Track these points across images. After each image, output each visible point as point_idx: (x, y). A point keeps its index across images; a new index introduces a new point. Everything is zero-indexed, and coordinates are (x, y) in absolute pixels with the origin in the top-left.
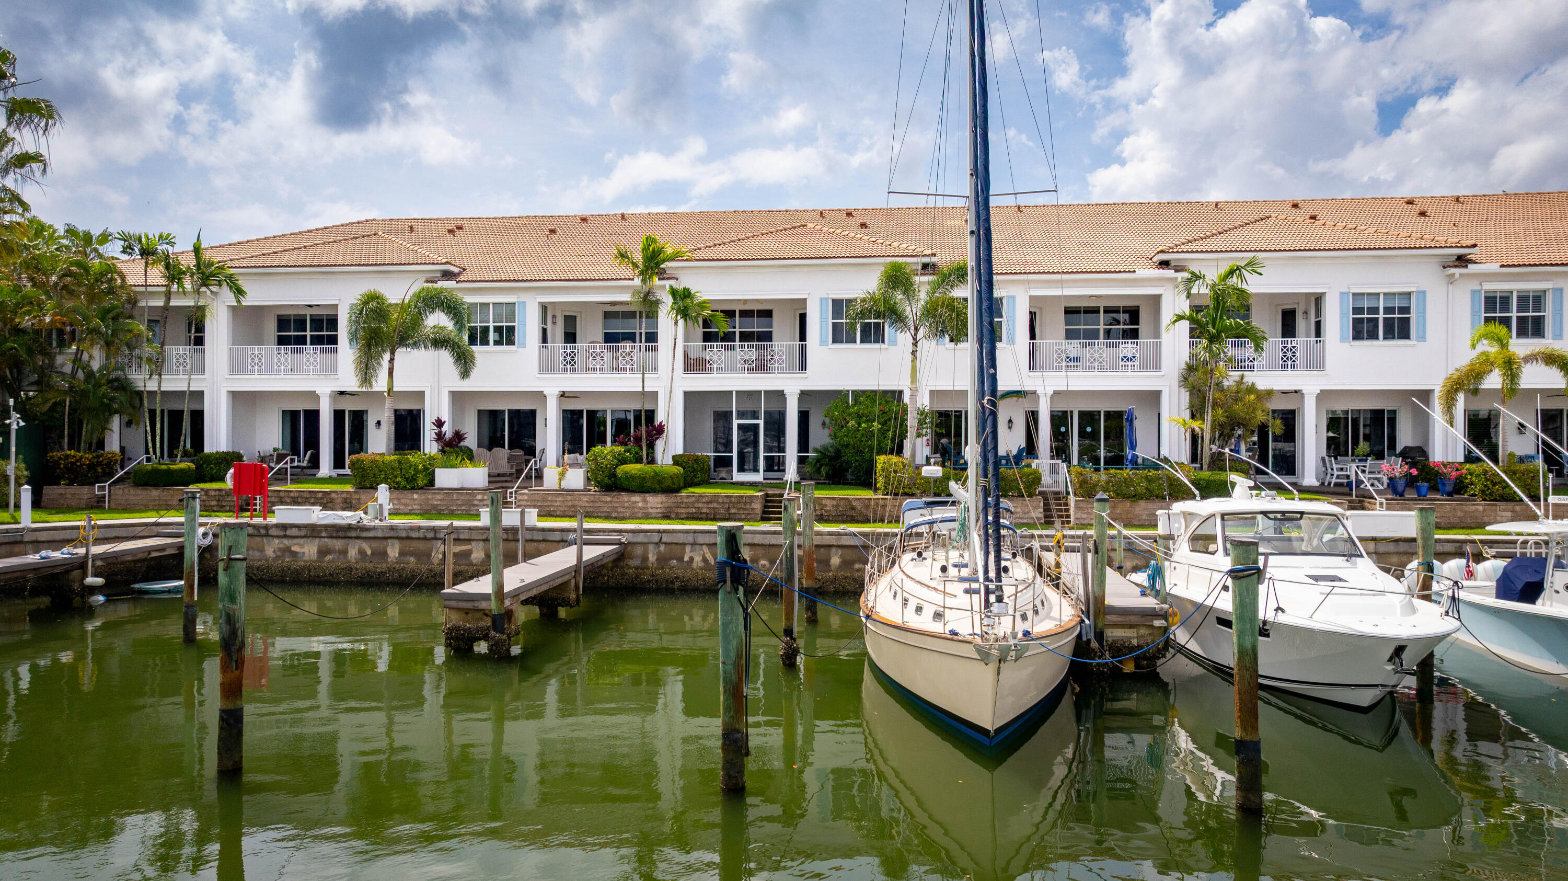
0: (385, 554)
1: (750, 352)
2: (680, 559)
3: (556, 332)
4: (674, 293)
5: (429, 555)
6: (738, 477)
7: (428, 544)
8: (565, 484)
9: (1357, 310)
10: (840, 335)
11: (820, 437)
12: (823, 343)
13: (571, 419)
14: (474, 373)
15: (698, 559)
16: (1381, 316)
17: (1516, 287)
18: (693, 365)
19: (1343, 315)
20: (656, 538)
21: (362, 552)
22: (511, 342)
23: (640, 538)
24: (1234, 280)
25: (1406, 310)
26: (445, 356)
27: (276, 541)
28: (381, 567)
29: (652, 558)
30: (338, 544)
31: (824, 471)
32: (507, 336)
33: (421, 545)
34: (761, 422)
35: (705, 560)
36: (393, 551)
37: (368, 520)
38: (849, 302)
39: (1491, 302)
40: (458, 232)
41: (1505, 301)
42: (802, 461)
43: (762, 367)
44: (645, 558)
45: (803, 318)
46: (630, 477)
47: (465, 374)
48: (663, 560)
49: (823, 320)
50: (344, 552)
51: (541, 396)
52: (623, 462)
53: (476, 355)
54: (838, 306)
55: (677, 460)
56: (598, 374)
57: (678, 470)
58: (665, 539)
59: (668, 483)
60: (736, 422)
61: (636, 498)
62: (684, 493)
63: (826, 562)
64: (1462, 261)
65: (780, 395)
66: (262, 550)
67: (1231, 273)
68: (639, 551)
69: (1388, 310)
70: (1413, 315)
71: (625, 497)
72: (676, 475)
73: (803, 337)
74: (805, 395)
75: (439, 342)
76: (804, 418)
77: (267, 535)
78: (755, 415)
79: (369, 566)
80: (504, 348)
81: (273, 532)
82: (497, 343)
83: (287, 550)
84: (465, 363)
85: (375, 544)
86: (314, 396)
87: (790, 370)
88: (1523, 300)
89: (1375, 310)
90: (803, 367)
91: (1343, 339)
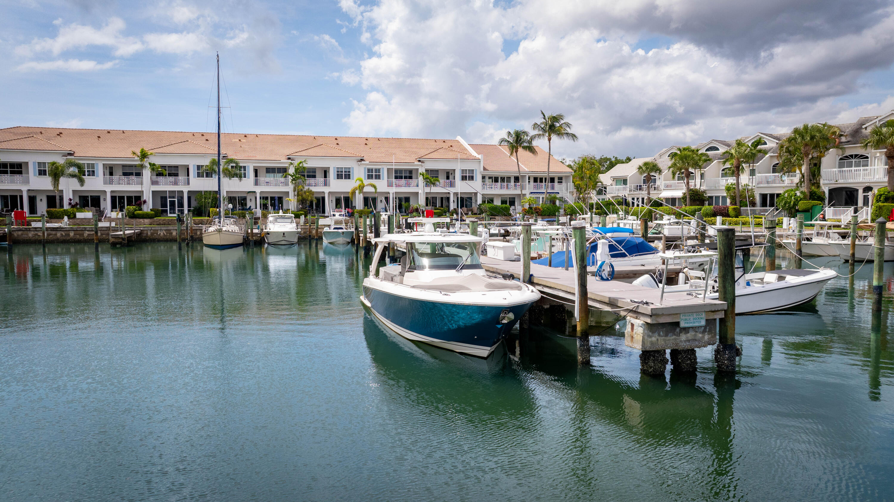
0: (69, 235)
1: (172, 179)
2: (157, 234)
3: (108, 172)
4: (150, 164)
5: (83, 235)
6: (169, 215)
7: (83, 232)
8: (118, 217)
9: (338, 172)
10: (199, 175)
11: (194, 204)
12: (194, 177)
13: (113, 198)
14: (85, 184)
15: (162, 234)
16: (344, 173)
17: (374, 167)
18: (154, 183)
19: (334, 173)
20: (150, 228)
21: (62, 234)
22: (93, 175)
23: (146, 229)
24: (301, 165)
25: (350, 172)
26: (75, 180)
27: (33, 232)
28: (68, 238)
29: (149, 234)
30: (54, 232)
31: (195, 213)
32: (92, 173)
33: (80, 232)
34: (176, 200)
35: (164, 234)
36: (72, 234)
37: (62, 225)
38: (202, 166)
39: (369, 170)
40: (61, 135)
41: (372, 170)
42: (189, 211)
43: (176, 183)
44: (147, 234)
45: (188, 169)
46: (139, 214)
47: (82, 185)
48: (152, 234)
49: (194, 171)
50: (56, 235)
51: (105, 192)
52: (136, 210)
53: (85, 180)
54: (199, 167)
55: (151, 210)
56: (123, 185)
57: (152, 212)
58: (153, 228)
59: (150, 216)
60: (168, 200)
61: (141, 220)
62: (155, 218)
63: (196, 233)
64: (362, 160)
65: (182, 192)
66: (28, 235)
67: (300, 163)
68: (145, 232)
69: (345, 172)
70: (351, 173)
71: (138, 220)
72: (151, 214)
73: (188, 175)
74: (189, 192)
75: (73, 176)
76: (189, 198)
77: (30, 230)
78: (174, 197)
79: (65, 238)
80: (91, 177)
81: (32, 229)
82: (88, 175)
83: (37, 234)
84: (82, 182)
85: (66, 232)
86: (21, 191)
87: (185, 184)
88: (376, 170)
89: (342, 172)
90: (188, 184)
91: (334, 179)
